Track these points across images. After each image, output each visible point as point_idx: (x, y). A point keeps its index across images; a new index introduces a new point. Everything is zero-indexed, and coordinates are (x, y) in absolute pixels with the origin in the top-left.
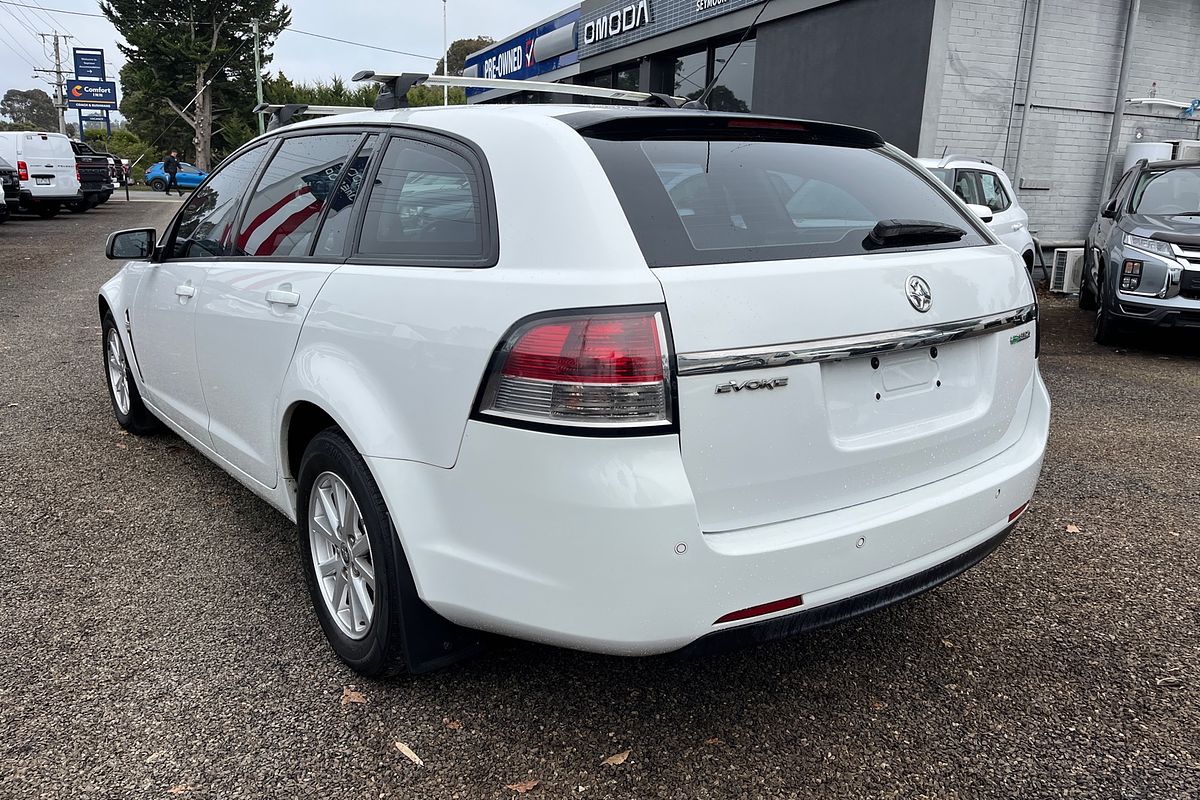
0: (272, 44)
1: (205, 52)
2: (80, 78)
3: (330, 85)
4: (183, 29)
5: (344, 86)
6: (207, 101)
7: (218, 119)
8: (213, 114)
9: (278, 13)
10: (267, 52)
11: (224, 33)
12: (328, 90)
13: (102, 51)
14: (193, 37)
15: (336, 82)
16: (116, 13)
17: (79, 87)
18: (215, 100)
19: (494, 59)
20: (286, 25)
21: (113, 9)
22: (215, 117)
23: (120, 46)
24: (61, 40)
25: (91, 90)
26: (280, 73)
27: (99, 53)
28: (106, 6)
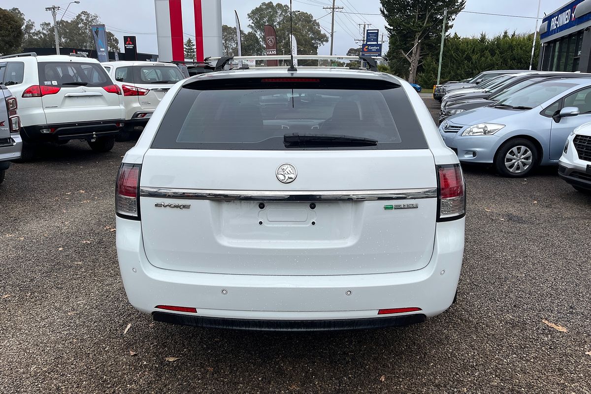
0: (453, 20)
1: (421, 27)
2: (368, 43)
3: (479, 37)
4: (414, 16)
5: (487, 37)
6: (418, 50)
7: (422, 58)
8: (420, 56)
9: (459, 4)
10: (450, 23)
11: (431, 17)
12: (477, 40)
13: (378, 30)
14: (416, 20)
15: (482, 35)
16: (386, 13)
17: (367, 47)
18: (422, 49)
19: (557, 17)
20: (462, 9)
21: (385, 11)
22: (420, 57)
23: (386, 27)
24: (367, 26)
25: (371, 48)
26: (456, 33)
27: (377, 31)
28: (382, 10)
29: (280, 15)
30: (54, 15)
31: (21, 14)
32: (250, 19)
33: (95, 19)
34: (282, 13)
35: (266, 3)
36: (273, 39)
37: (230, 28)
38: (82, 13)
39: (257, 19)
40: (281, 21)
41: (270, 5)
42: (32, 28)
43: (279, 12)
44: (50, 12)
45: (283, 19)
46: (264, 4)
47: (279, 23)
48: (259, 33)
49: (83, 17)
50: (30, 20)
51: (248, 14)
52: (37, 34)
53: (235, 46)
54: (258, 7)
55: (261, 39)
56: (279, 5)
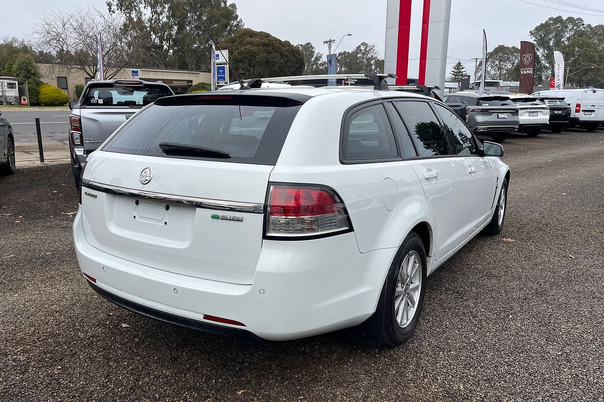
29: (570, 30)
30: (330, 48)
31: (313, 48)
32: (532, 36)
33: (372, 49)
34: (573, 27)
35: (554, 17)
36: (530, 57)
37: (508, 47)
38: (361, 44)
39: (541, 36)
40: (572, 36)
41: (559, 20)
42: (319, 60)
43: (570, 26)
44: (327, 45)
45: (574, 35)
46: (551, 19)
47: (568, 39)
48: (541, 51)
49: (362, 48)
50: (319, 53)
51: (530, 32)
52: (323, 65)
53: (510, 67)
54: (544, 23)
55: (543, 58)
56: (570, 19)
